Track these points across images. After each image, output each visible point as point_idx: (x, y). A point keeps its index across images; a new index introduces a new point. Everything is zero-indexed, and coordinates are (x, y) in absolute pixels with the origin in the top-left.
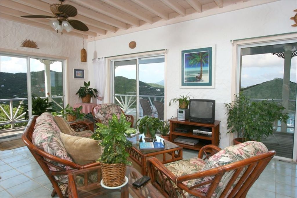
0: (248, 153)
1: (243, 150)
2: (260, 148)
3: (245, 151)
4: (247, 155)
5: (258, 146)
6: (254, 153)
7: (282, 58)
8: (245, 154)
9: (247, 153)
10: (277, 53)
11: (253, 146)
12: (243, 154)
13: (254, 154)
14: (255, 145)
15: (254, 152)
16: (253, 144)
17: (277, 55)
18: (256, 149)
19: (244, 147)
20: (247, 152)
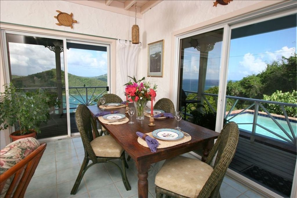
0: (12, 158)
1: (4, 158)
2: (29, 145)
3: (8, 158)
4: (11, 162)
5: (25, 144)
6: (20, 155)
7: (53, 51)
8: (8, 162)
9: (11, 160)
10: (48, 47)
11: (18, 147)
12: (4, 163)
13: (20, 157)
14: (21, 144)
15: (21, 153)
16: (18, 144)
17: (49, 48)
18: (23, 149)
19: (7, 152)
20: (10, 158)
